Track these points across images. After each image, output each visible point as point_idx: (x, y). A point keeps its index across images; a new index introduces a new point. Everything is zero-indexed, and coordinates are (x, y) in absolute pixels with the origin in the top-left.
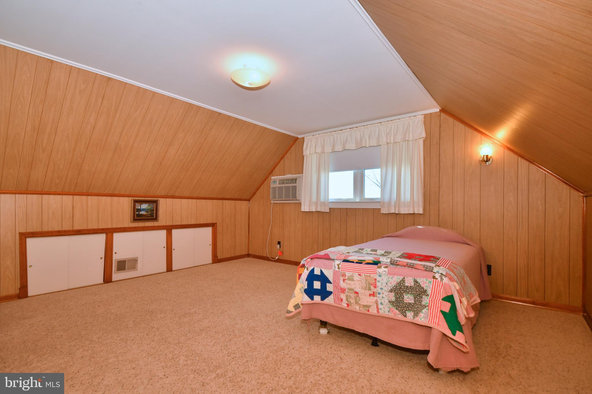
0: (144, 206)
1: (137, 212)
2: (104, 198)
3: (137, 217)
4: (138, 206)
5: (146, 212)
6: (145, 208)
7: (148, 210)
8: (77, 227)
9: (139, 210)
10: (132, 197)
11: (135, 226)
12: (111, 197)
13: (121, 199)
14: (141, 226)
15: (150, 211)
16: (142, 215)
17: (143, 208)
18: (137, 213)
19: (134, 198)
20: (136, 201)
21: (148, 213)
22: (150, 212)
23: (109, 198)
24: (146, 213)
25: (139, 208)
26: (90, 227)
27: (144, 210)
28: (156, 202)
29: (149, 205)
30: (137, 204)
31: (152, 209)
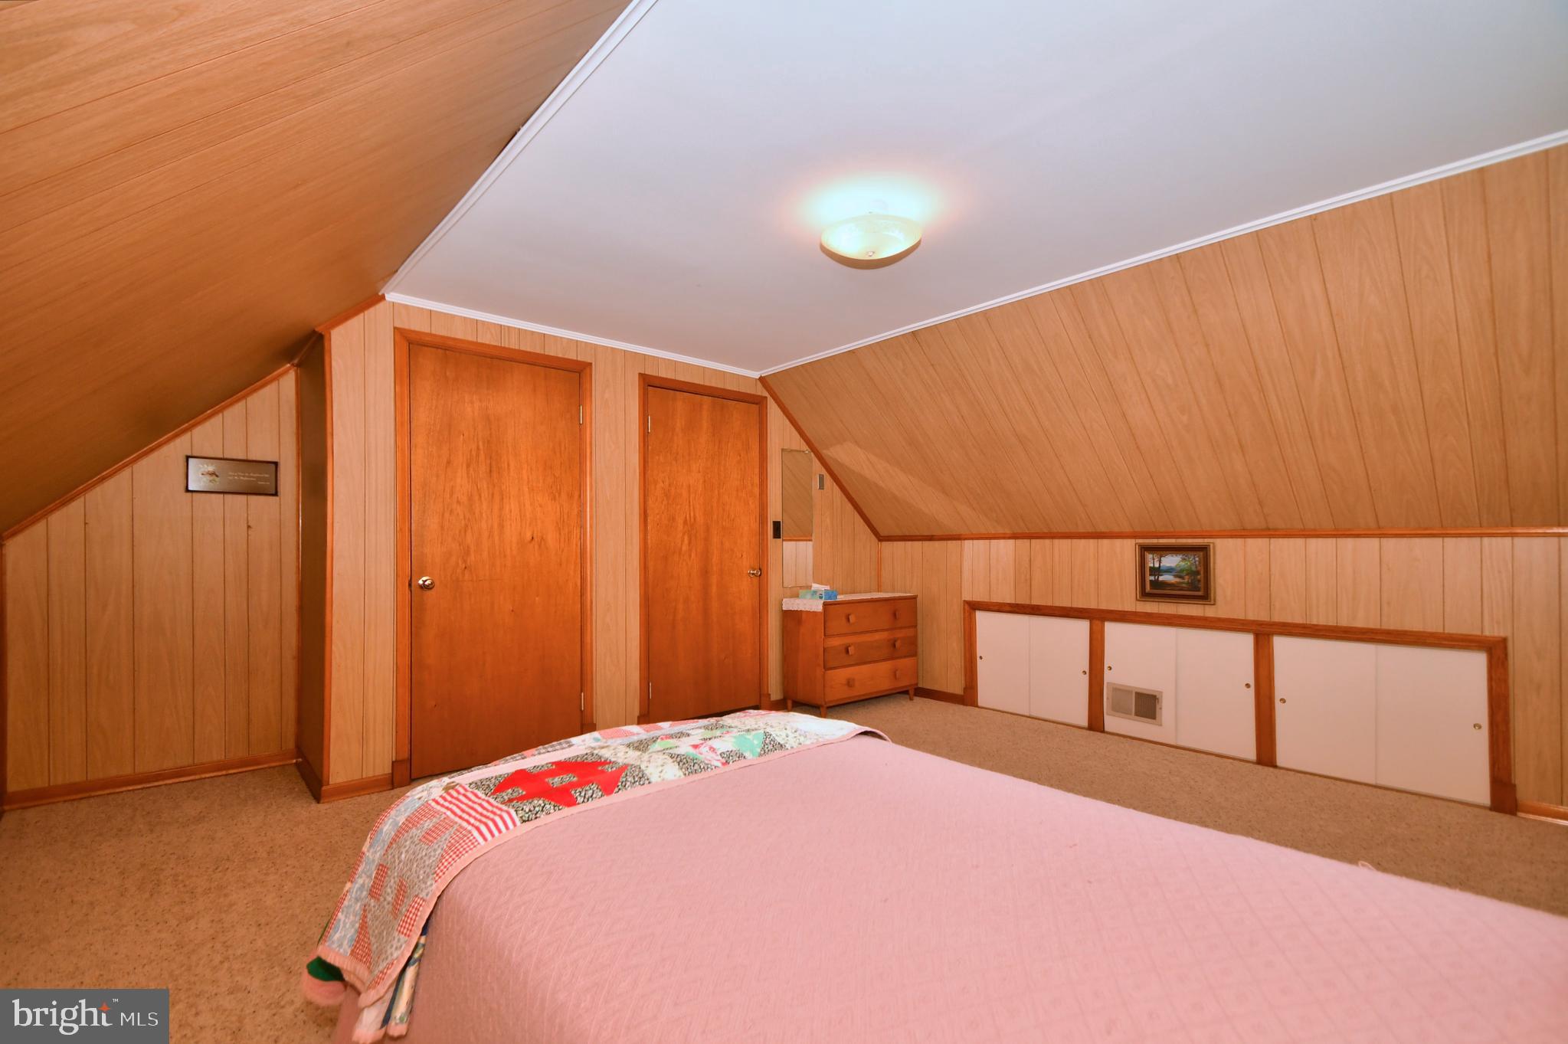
0: (1171, 561)
1: (1150, 575)
2: (1083, 541)
3: (1152, 588)
4: (1152, 561)
5: (1176, 576)
6: (1173, 565)
7: (1182, 571)
8: (1036, 601)
9: (1156, 571)
10: (1135, 537)
11: (1149, 611)
12: (1096, 540)
13: (1118, 542)
14: (1167, 612)
15: (1187, 574)
16: (1164, 584)
17: (1168, 565)
18: (1152, 578)
19: (1141, 541)
20: (1144, 549)
21: (1182, 581)
22: (1187, 577)
23: (1092, 541)
24: (1178, 580)
25: (1157, 565)
26: (1058, 603)
27: (1169, 571)
28: (1204, 549)
29: (1184, 559)
30: (1150, 556)
31: (1194, 568)
